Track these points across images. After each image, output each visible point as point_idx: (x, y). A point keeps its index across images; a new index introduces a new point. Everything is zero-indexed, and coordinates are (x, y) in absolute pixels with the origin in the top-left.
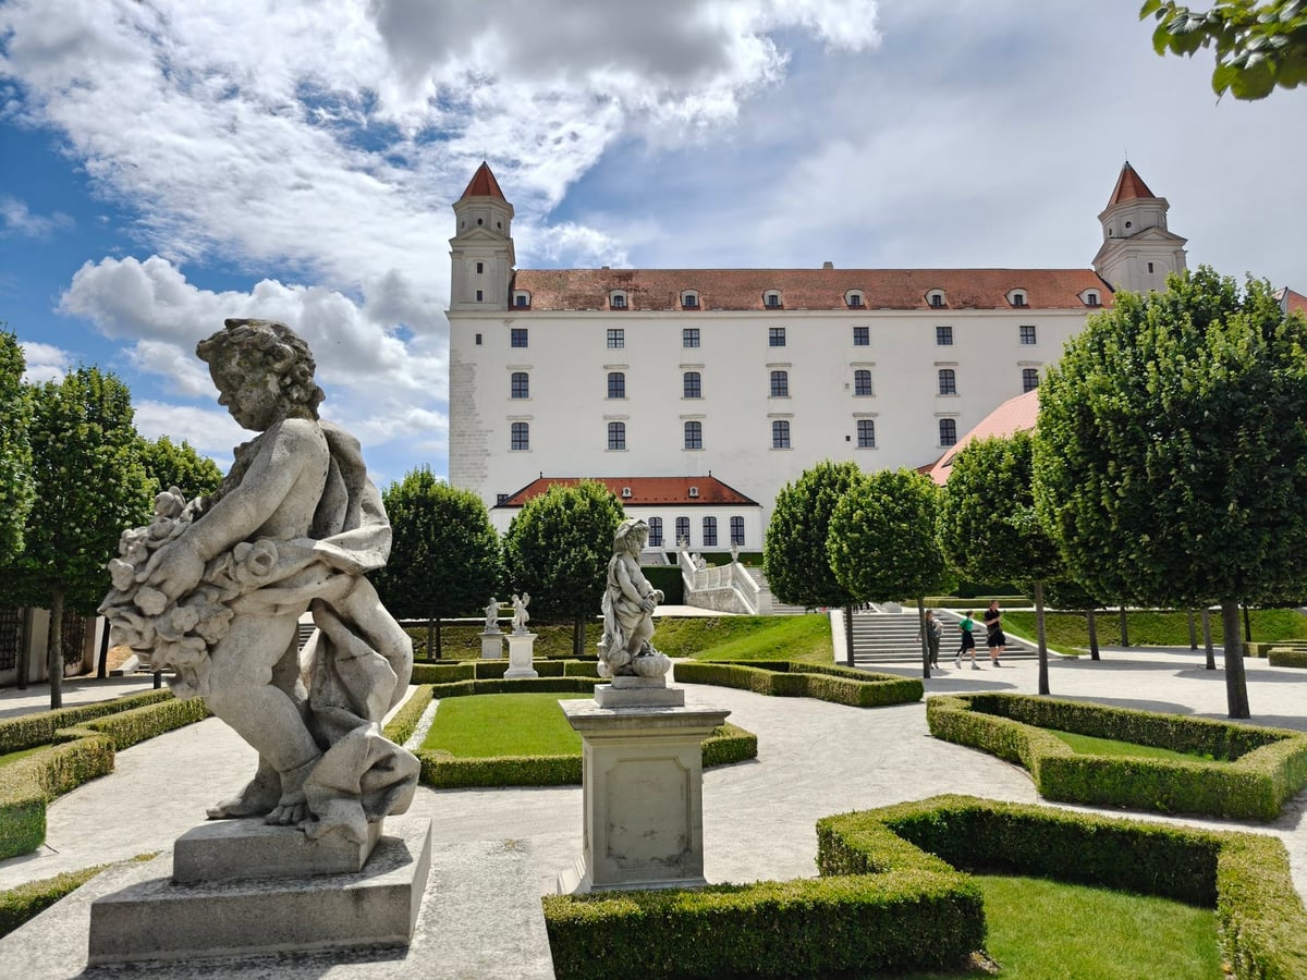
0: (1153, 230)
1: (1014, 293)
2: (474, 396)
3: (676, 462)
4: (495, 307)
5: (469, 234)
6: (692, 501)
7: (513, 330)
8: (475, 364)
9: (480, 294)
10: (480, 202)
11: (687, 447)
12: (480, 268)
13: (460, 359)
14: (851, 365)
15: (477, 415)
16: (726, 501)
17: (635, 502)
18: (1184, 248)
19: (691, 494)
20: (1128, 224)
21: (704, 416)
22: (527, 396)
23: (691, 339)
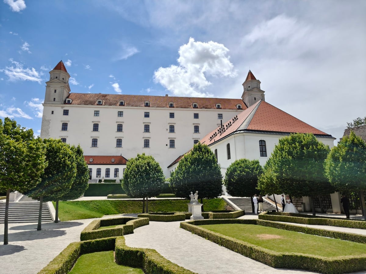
0: (256, 89)
1: (217, 105)
2: (49, 130)
3: (113, 151)
4: (59, 103)
5: (52, 81)
6: (112, 163)
7: (64, 110)
8: (50, 120)
9: (54, 99)
10: (57, 72)
11: (117, 147)
12: (55, 91)
13: (46, 118)
14: (169, 123)
15: (50, 136)
16: (123, 163)
17: (93, 163)
18: (264, 94)
19: (112, 161)
20: (249, 87)
21: (123, 137)
22: (66, 130)
23: (121, 114)
